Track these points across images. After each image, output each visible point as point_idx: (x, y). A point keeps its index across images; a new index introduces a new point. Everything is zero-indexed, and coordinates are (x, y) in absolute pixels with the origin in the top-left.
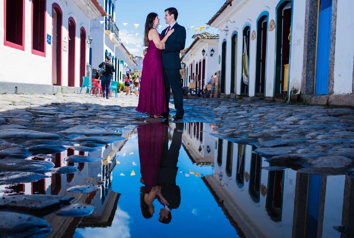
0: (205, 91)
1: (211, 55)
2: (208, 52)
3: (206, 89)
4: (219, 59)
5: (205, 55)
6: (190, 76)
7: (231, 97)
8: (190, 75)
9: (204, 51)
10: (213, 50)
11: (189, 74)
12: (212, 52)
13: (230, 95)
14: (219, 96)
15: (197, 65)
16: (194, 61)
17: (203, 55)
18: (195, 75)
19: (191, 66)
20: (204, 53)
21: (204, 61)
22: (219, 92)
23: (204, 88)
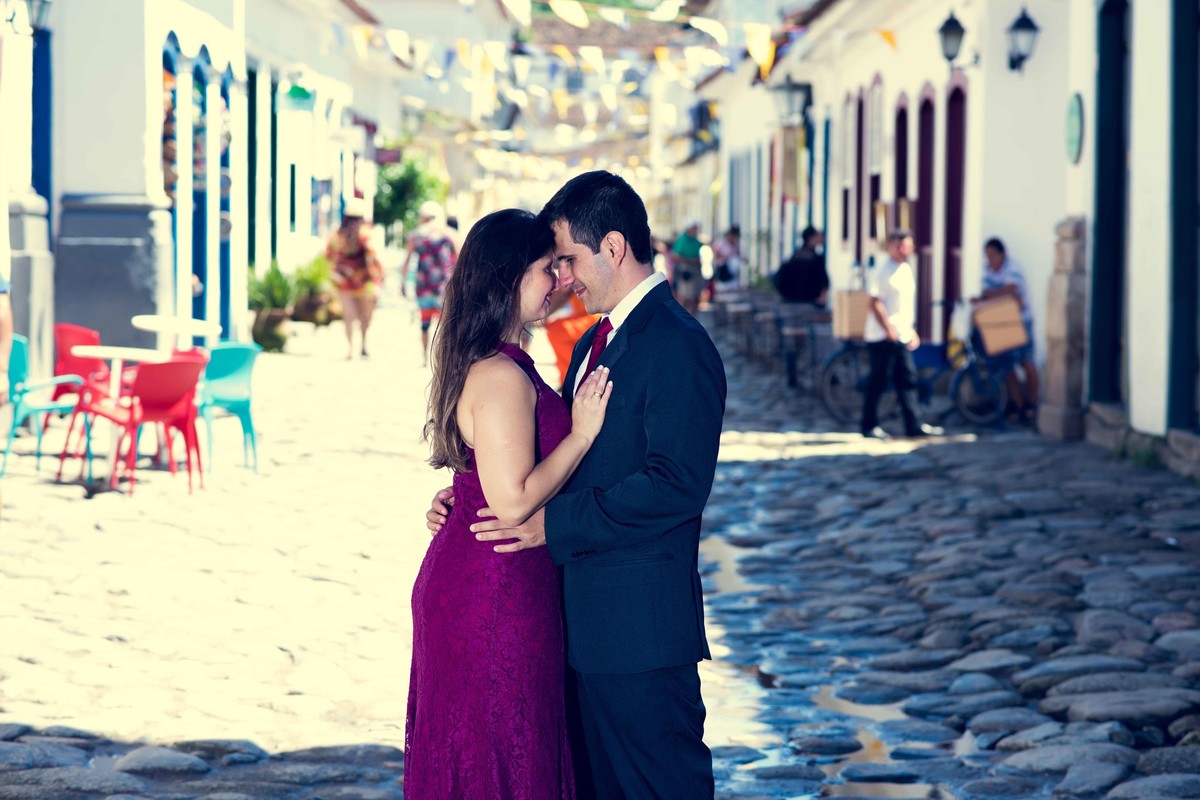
0: (964, 352)
1: (1016, 62)
2: (985, 36)
3: (976, 336)
4: (1076, 121)
5: (964, 58)
6: (846, 193)
7: (1173, 463)
8: (851, 183)
9: (952, 29)
10: (1025, 23)
11: (843, 177)
12: (1023, 40)
13: (1161, 441)
14: (1075, 429)
15: (902, 117)
16: (878, 80)
17: (950, 57)
18: (888, 192)
19: (853, 110)
20: (952, 41)
21: (957, 99)
22: (1073, 395)
23: (960, 329)
